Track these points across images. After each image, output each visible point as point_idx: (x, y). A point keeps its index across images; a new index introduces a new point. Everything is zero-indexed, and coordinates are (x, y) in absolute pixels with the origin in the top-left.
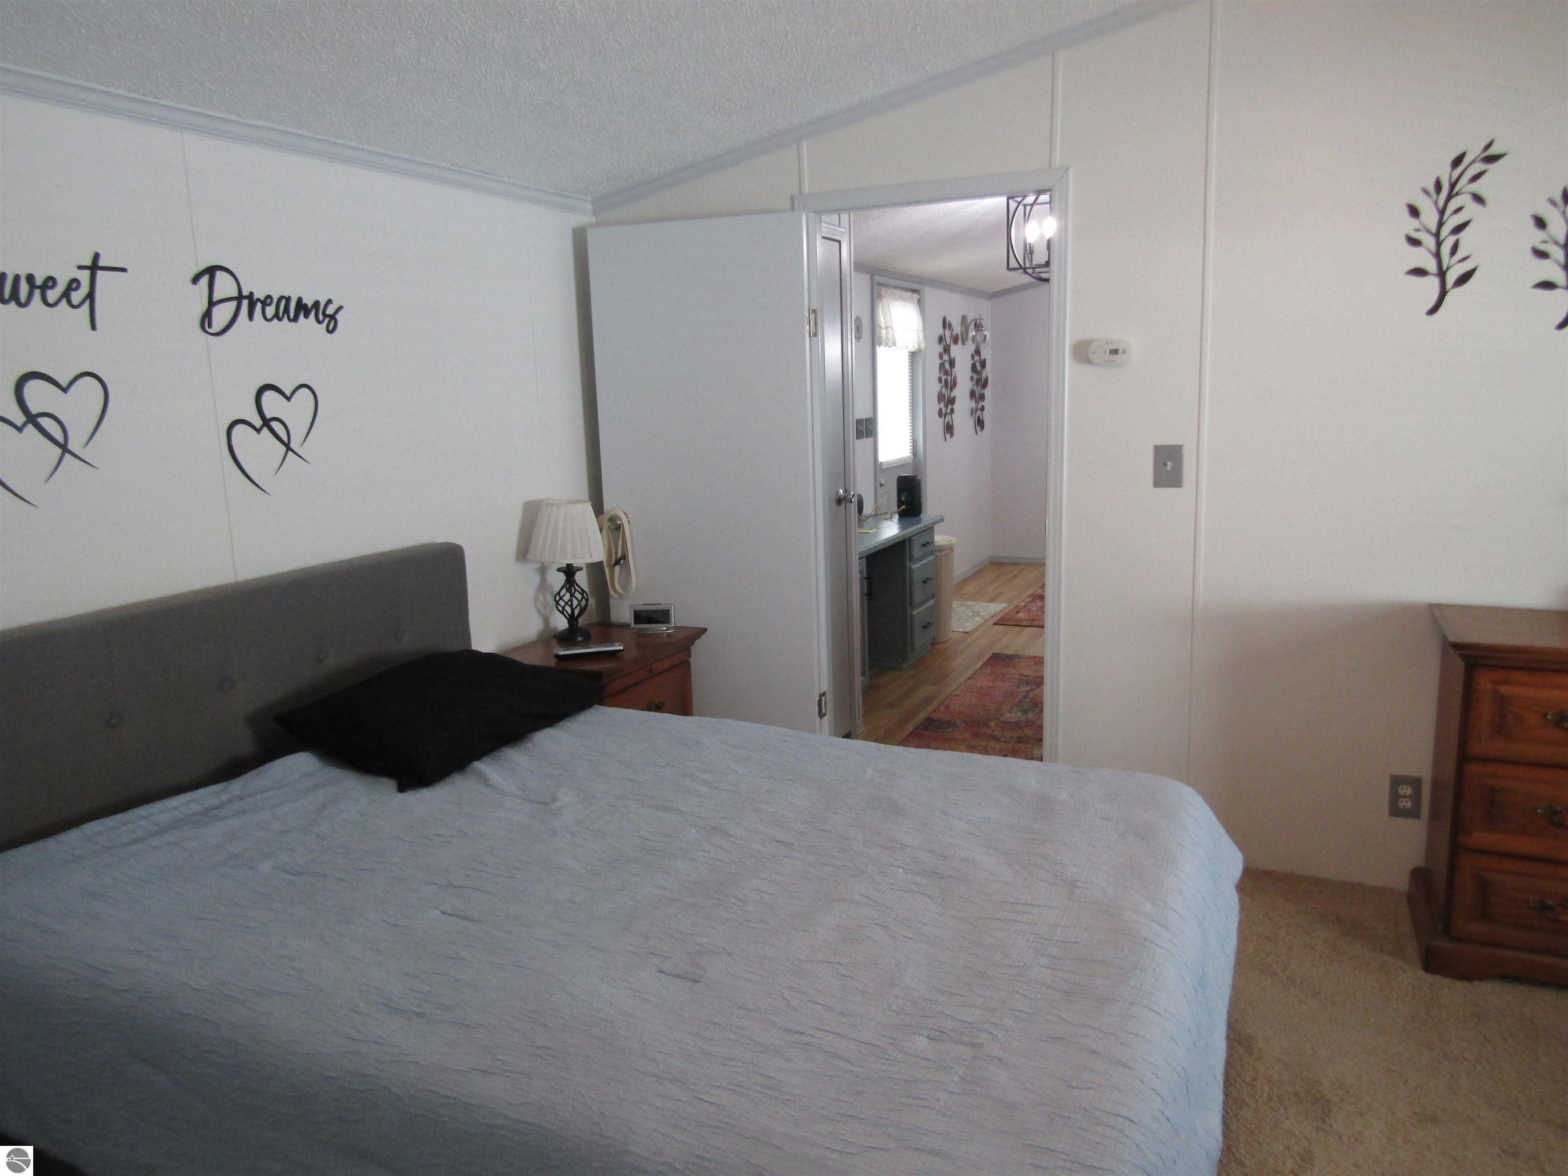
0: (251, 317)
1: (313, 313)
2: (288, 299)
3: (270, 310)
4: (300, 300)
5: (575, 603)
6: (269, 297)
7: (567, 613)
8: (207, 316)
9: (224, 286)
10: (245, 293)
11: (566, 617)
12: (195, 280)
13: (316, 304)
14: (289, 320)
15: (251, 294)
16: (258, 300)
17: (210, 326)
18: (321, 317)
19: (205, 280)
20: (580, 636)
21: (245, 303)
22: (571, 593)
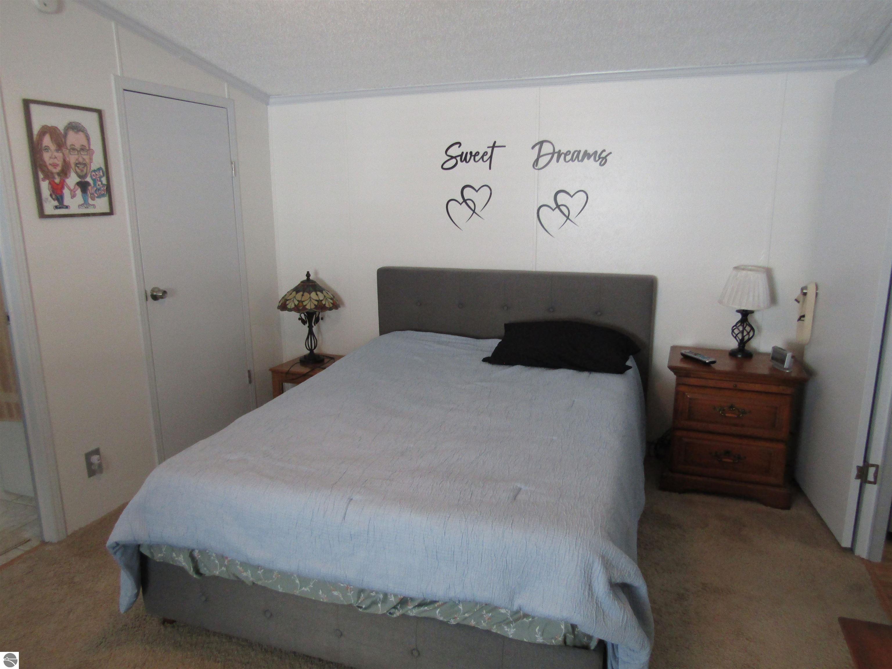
0: (558, 161)
1: (593, 157)
2: (579, 152)
3: (568, 158)
4: (586, 151)
5: (745, 333)
6: (569, 152)
7: (739, 338)
8: (537, 161)
9: (547, 148)
10: (557, 150)
11: (737, 340)
12: (533, 147)
13: (596, 152)
14: (578, 161)
15: (560, 151)
16: (563, 153)
17: (537, 165)
18: (597, 158)
19: (537, 148)
20: (740, 354)
21: (556, 155)
22: (743, 326)
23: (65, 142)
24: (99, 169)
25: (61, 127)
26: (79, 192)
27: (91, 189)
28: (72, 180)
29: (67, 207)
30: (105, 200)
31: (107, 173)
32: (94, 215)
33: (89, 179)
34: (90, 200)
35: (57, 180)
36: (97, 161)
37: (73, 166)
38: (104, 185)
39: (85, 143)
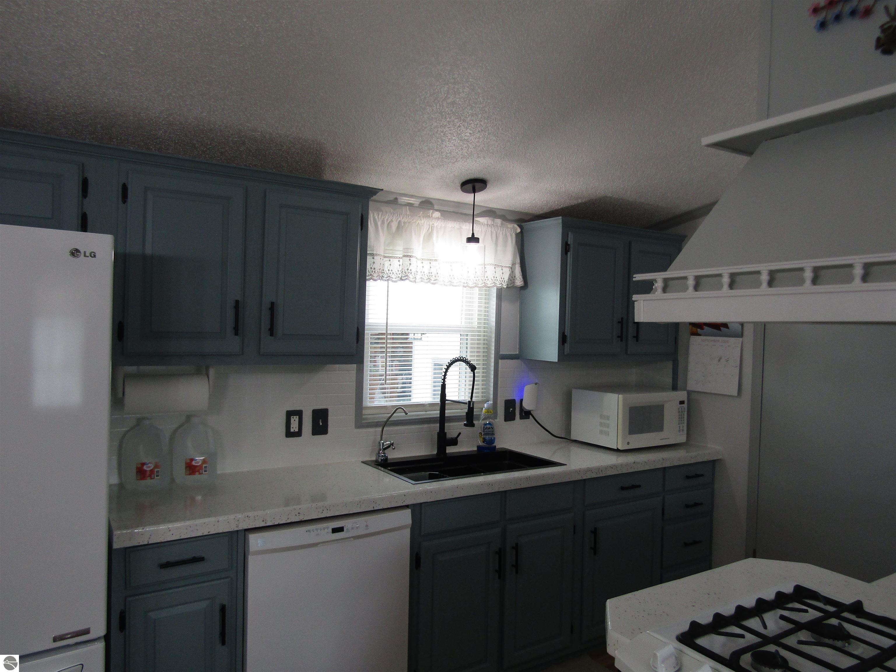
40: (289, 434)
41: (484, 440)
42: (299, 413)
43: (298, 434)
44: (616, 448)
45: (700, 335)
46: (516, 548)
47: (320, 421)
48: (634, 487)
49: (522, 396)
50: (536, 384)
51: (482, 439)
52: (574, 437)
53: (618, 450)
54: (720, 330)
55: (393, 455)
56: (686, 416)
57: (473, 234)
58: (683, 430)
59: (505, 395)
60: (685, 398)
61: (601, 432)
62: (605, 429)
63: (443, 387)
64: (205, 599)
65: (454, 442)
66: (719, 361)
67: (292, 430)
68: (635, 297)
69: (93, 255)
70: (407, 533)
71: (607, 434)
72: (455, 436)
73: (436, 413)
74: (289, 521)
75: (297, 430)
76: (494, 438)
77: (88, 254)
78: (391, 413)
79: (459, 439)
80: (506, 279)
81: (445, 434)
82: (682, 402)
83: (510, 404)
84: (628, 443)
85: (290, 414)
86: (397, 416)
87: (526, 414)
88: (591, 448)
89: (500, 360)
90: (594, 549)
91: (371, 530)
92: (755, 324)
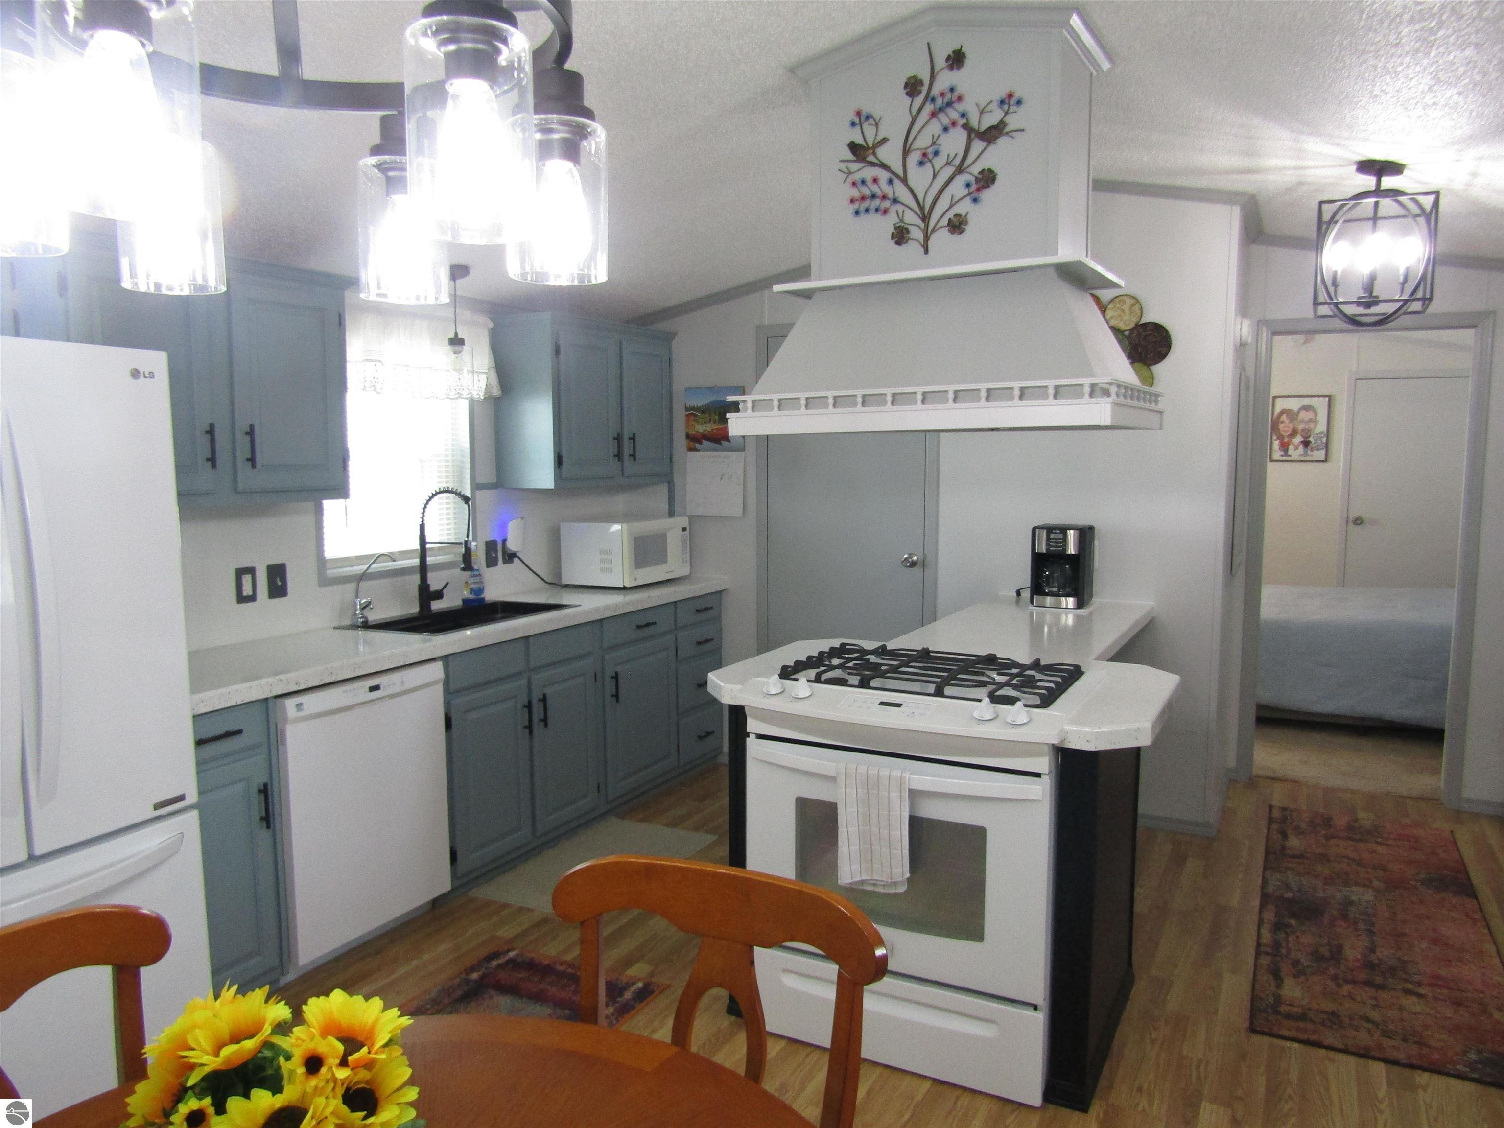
23: (1297, 418)
24: (1322, 433)
25: (1296, 409)
26: (1301, 447)
27: (1311, 445)
28: (1298, 439)
29: (1290, 456)
30: (1323, 452)
31: (1328, 434)
32: (1312, 461)
33: (1311, 439)
34: (1309, 451)
35: (1286, 440)
36: (1321, 427)
37: (1299, 432)
38: (1323, 443)
39: (1314, 418)
40: (242, 599)
41: (472, 591)
42: (251, 571)
43: (252, 598)
44: (622, 586)
45: (699, 451)
46: (544, 699)
47: (278, 579)
48: (648, 625)
49: (506, 534)
50: (522, 518)
51: (469, 590)
52: (566, 580)
53: (625, 588)
54: (720, 444)
55: (374, 616)
56: (688, 543)
57: (456, 334)
58: (687, 561)
59: (487, 533)
60: (686, 525)
61: (603, 570)
62: (607, 566)
63: (422, 527)
64: (240, 781)
65: (439, 595)
66: (721, 479)
67: (245, 594)
68: (728, 415)
69: (152, 375)
70: (440, 688)
71: (610, 570)
72: (440, 588)
73: (416, 562)
74: (322, 683)
75: (250, 593)
76: (484, 587)
77: (147, 375)
78: (368, 564)
79: (444, 591)
80: (484, 387)
81: (428, 586)
82: (684, 529)
83: (491, 546)
84: (635, 579)
85: (240, 573)
86: (375, 568)
87: (510, 557)
88: (595, 591)
89: (477, 491)
90: (616, 696)
91: (409, 685)
92: (758, 437)
